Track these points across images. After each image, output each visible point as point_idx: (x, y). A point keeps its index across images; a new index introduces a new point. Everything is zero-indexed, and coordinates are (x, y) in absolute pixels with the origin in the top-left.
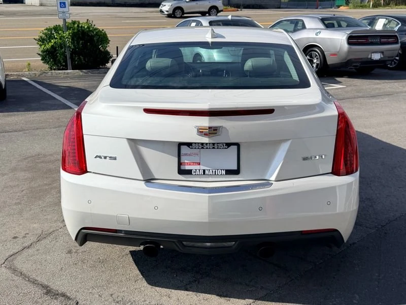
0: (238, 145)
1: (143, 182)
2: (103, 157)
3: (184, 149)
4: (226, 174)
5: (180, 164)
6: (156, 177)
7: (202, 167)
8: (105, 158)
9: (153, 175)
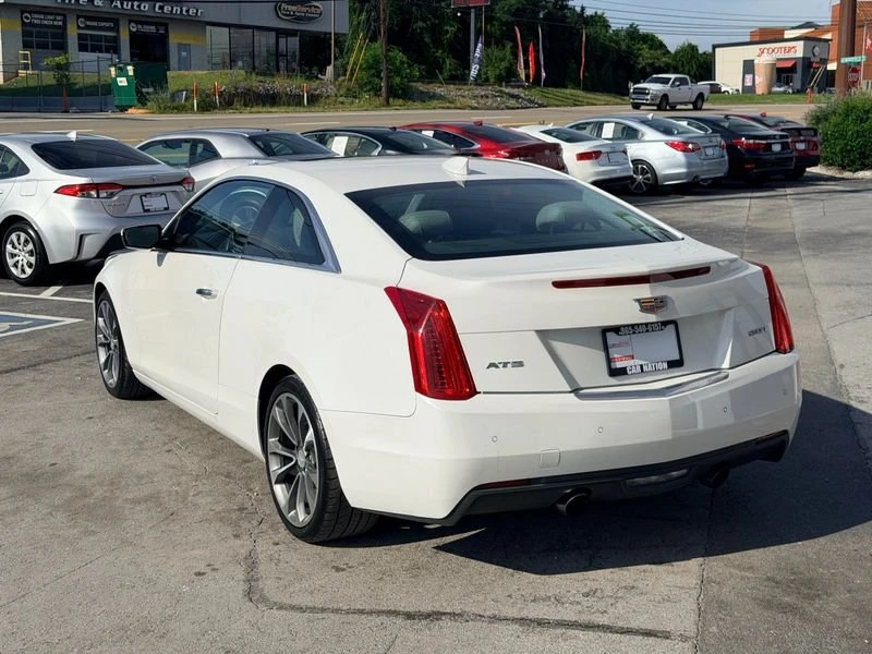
0: (674, 322)
1: (572, 395)
2: (501, 366)
3: (611, 338)
4: (669, 367)
5: (609, 361)
6: (582, 386)
7: (638, 362)
8: (505, 365)
9: (576, 382)
